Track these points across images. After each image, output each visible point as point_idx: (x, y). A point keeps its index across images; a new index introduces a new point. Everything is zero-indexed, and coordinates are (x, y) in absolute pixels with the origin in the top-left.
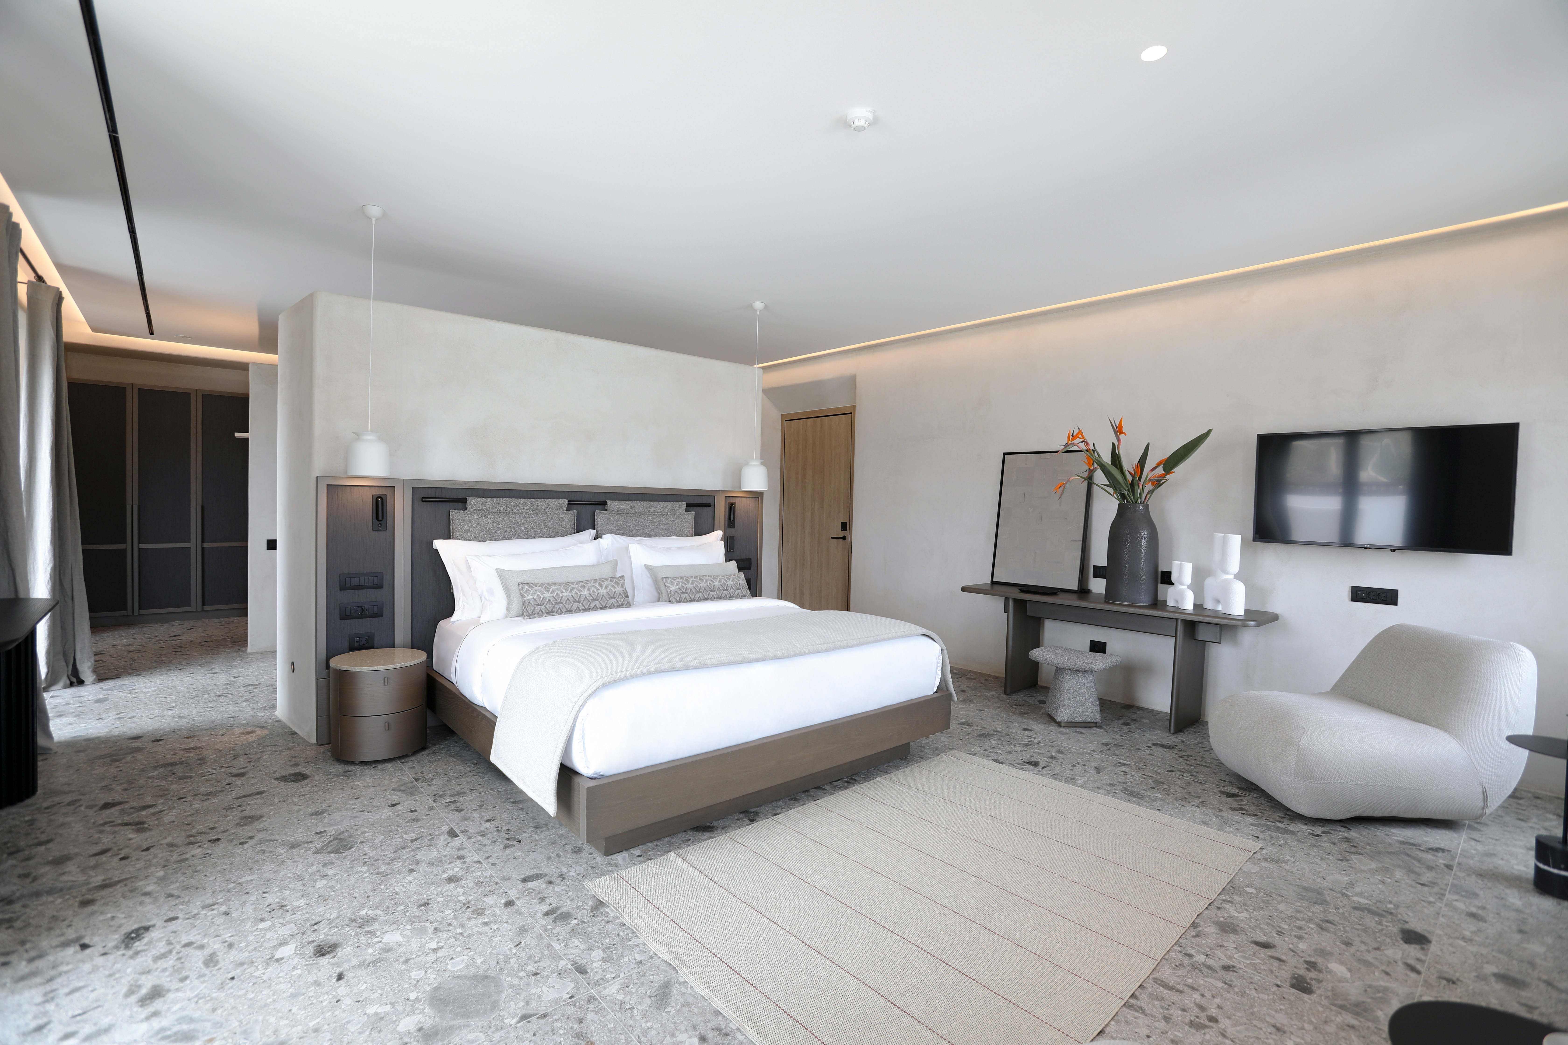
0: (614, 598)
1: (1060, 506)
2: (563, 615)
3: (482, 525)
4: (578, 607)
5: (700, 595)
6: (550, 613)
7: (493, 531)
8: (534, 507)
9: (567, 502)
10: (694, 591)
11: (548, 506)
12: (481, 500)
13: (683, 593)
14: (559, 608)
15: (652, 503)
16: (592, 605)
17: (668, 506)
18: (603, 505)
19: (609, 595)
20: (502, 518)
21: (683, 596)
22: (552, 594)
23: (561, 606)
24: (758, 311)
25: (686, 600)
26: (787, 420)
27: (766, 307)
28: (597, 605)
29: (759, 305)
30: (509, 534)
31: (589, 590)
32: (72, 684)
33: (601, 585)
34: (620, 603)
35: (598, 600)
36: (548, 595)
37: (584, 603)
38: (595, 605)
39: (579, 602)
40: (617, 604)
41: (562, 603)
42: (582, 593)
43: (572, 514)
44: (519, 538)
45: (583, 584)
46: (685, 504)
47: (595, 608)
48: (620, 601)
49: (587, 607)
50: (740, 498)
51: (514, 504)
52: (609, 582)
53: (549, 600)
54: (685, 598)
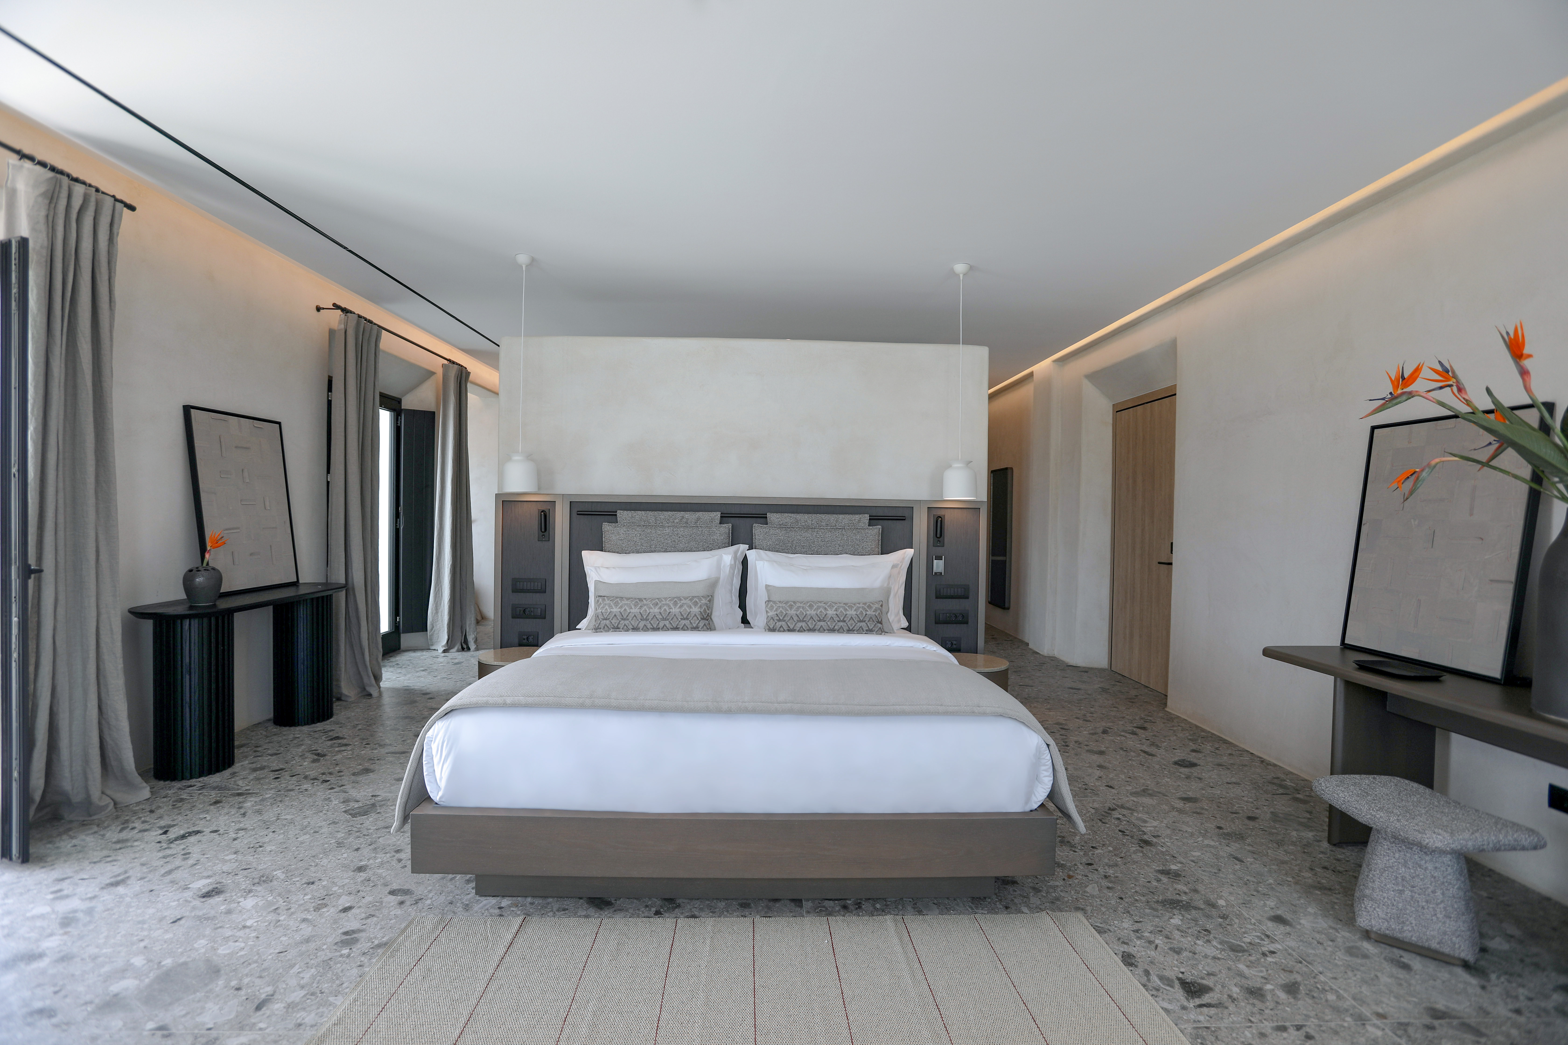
0: (688, 619)
1: (1471, 515)
2: (630, 632)
3: (630, 538)
4: (645, 625)
5: (803, 624)
6: (616, 629)
7: (639, 544)
8: (685, 520)
9: (719, 515)
10: (795, 618)
11: (698, 519)
12: (630, 513)
13: (779, 620)
14: (625, 625)
15: (823, 516)
16: (661, 625)
17: (844, 519)
18: (762, 518)
19: (682, 615)
20: (649, 531)
21: (779, 624)
22: (619, 610)
23: (626, 622)
24: (961, 276)
25: (782, 629)
26: (1119, 410)
27: (971, 268)
28: (667, 626)
29: (960, 268)
30: (655, 548)
31: (660, 608)
32: (463, 649)
33: (675, 604)
34: (695, 625)
35: (668, 620)
36: (615, 610)
37: (652, 622)
38: (665, 625)
39: (647, 620)
40: (691, 626)
41: (628, 620)
42: (651, 611)
43: (727, 527)
44: (666, 551)
45: (656, 602)
46: (867, 516)
47: (665, 627)
48: (695, 623)
49: (655, 626)
50: (952, 510)
51: (663, 517)
52: (688, 601)
53: (615, 615)
54: (781, 626)
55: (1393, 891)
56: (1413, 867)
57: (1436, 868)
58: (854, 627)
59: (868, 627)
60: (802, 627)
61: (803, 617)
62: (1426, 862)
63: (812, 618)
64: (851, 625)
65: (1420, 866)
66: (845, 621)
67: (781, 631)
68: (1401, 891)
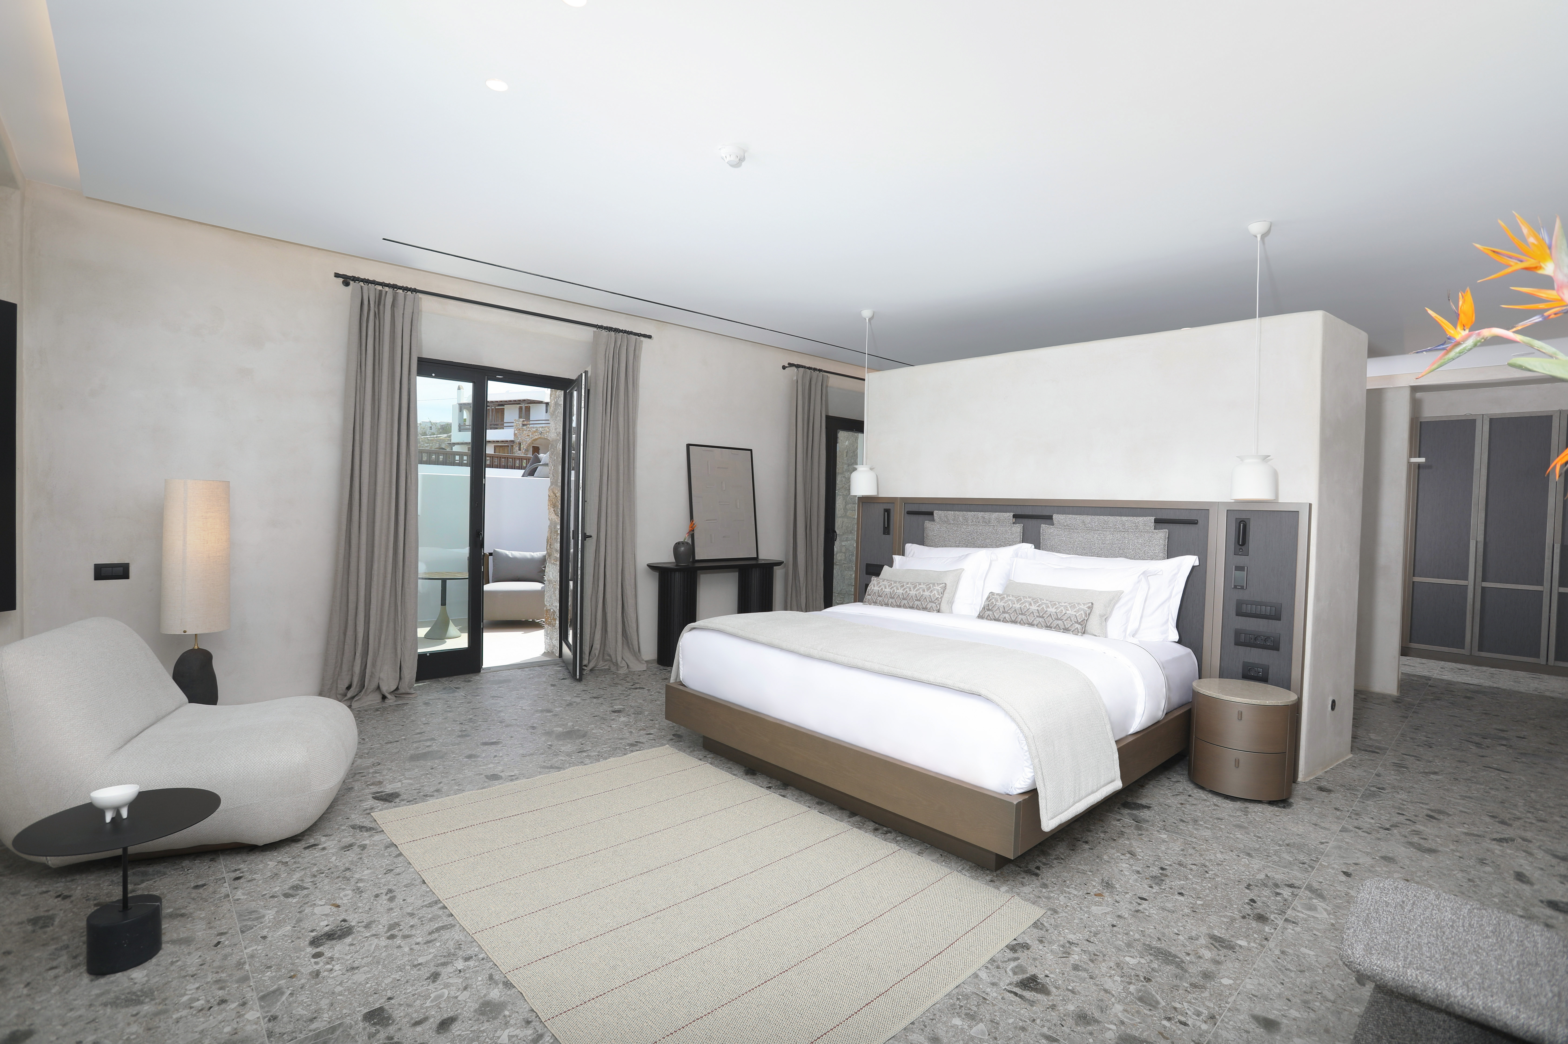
55: (1372, 1034)
56: (1397, 1011)
57: (1421, 1022)
58: (1051, 624)
59: (1065, 626)
60: (1005, 618)
61: (1008, 609)
62: (1411, 1010)
63: (1015, 610)
64: (1049, 622)
65: (1404, 1013)
66: (1043, 617)
67: (988, 620)
68: (1379, 1036)
